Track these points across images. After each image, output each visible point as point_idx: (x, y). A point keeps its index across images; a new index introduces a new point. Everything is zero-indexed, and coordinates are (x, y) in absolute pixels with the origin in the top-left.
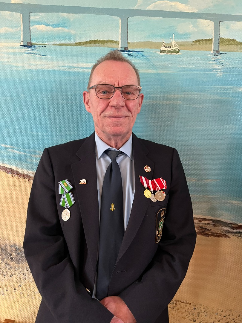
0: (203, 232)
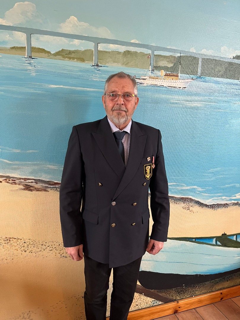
0: (28, 188)
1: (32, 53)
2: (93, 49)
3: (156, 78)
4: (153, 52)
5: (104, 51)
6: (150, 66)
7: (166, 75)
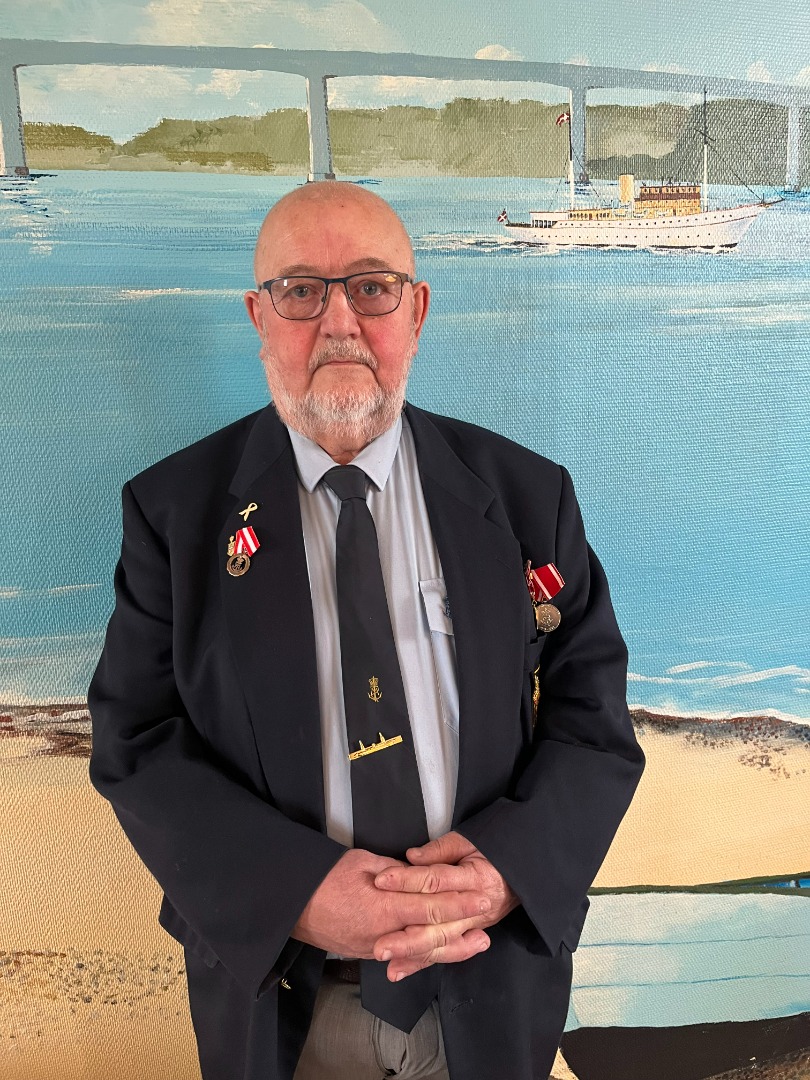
1: (29, 153)
2: (306, 108)
3: (599, 212)
4: (579, 96)
5: (357, 113)
6: (571, 163)
7: (642, 198)
